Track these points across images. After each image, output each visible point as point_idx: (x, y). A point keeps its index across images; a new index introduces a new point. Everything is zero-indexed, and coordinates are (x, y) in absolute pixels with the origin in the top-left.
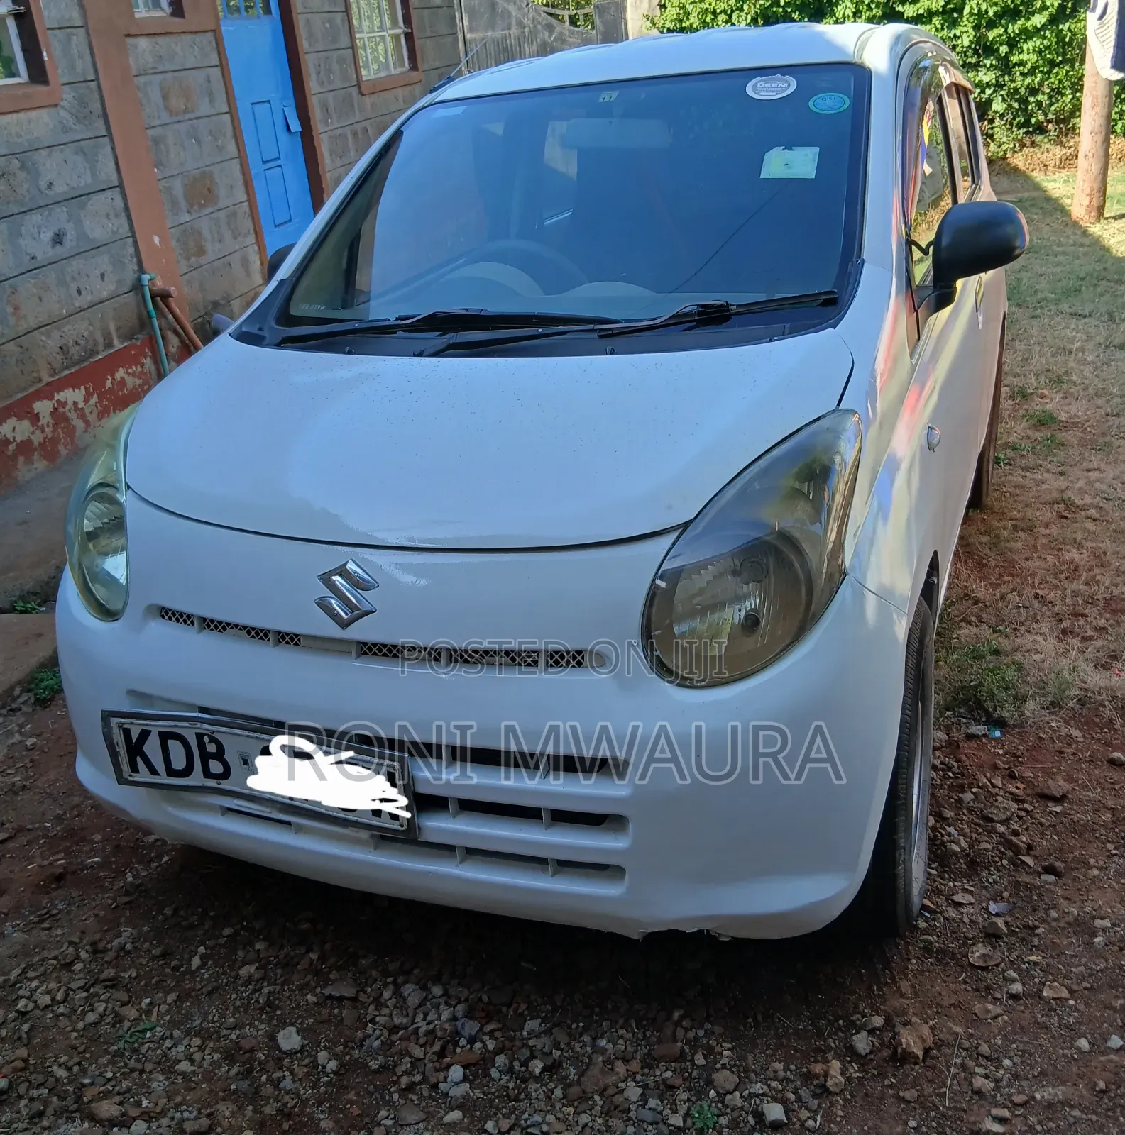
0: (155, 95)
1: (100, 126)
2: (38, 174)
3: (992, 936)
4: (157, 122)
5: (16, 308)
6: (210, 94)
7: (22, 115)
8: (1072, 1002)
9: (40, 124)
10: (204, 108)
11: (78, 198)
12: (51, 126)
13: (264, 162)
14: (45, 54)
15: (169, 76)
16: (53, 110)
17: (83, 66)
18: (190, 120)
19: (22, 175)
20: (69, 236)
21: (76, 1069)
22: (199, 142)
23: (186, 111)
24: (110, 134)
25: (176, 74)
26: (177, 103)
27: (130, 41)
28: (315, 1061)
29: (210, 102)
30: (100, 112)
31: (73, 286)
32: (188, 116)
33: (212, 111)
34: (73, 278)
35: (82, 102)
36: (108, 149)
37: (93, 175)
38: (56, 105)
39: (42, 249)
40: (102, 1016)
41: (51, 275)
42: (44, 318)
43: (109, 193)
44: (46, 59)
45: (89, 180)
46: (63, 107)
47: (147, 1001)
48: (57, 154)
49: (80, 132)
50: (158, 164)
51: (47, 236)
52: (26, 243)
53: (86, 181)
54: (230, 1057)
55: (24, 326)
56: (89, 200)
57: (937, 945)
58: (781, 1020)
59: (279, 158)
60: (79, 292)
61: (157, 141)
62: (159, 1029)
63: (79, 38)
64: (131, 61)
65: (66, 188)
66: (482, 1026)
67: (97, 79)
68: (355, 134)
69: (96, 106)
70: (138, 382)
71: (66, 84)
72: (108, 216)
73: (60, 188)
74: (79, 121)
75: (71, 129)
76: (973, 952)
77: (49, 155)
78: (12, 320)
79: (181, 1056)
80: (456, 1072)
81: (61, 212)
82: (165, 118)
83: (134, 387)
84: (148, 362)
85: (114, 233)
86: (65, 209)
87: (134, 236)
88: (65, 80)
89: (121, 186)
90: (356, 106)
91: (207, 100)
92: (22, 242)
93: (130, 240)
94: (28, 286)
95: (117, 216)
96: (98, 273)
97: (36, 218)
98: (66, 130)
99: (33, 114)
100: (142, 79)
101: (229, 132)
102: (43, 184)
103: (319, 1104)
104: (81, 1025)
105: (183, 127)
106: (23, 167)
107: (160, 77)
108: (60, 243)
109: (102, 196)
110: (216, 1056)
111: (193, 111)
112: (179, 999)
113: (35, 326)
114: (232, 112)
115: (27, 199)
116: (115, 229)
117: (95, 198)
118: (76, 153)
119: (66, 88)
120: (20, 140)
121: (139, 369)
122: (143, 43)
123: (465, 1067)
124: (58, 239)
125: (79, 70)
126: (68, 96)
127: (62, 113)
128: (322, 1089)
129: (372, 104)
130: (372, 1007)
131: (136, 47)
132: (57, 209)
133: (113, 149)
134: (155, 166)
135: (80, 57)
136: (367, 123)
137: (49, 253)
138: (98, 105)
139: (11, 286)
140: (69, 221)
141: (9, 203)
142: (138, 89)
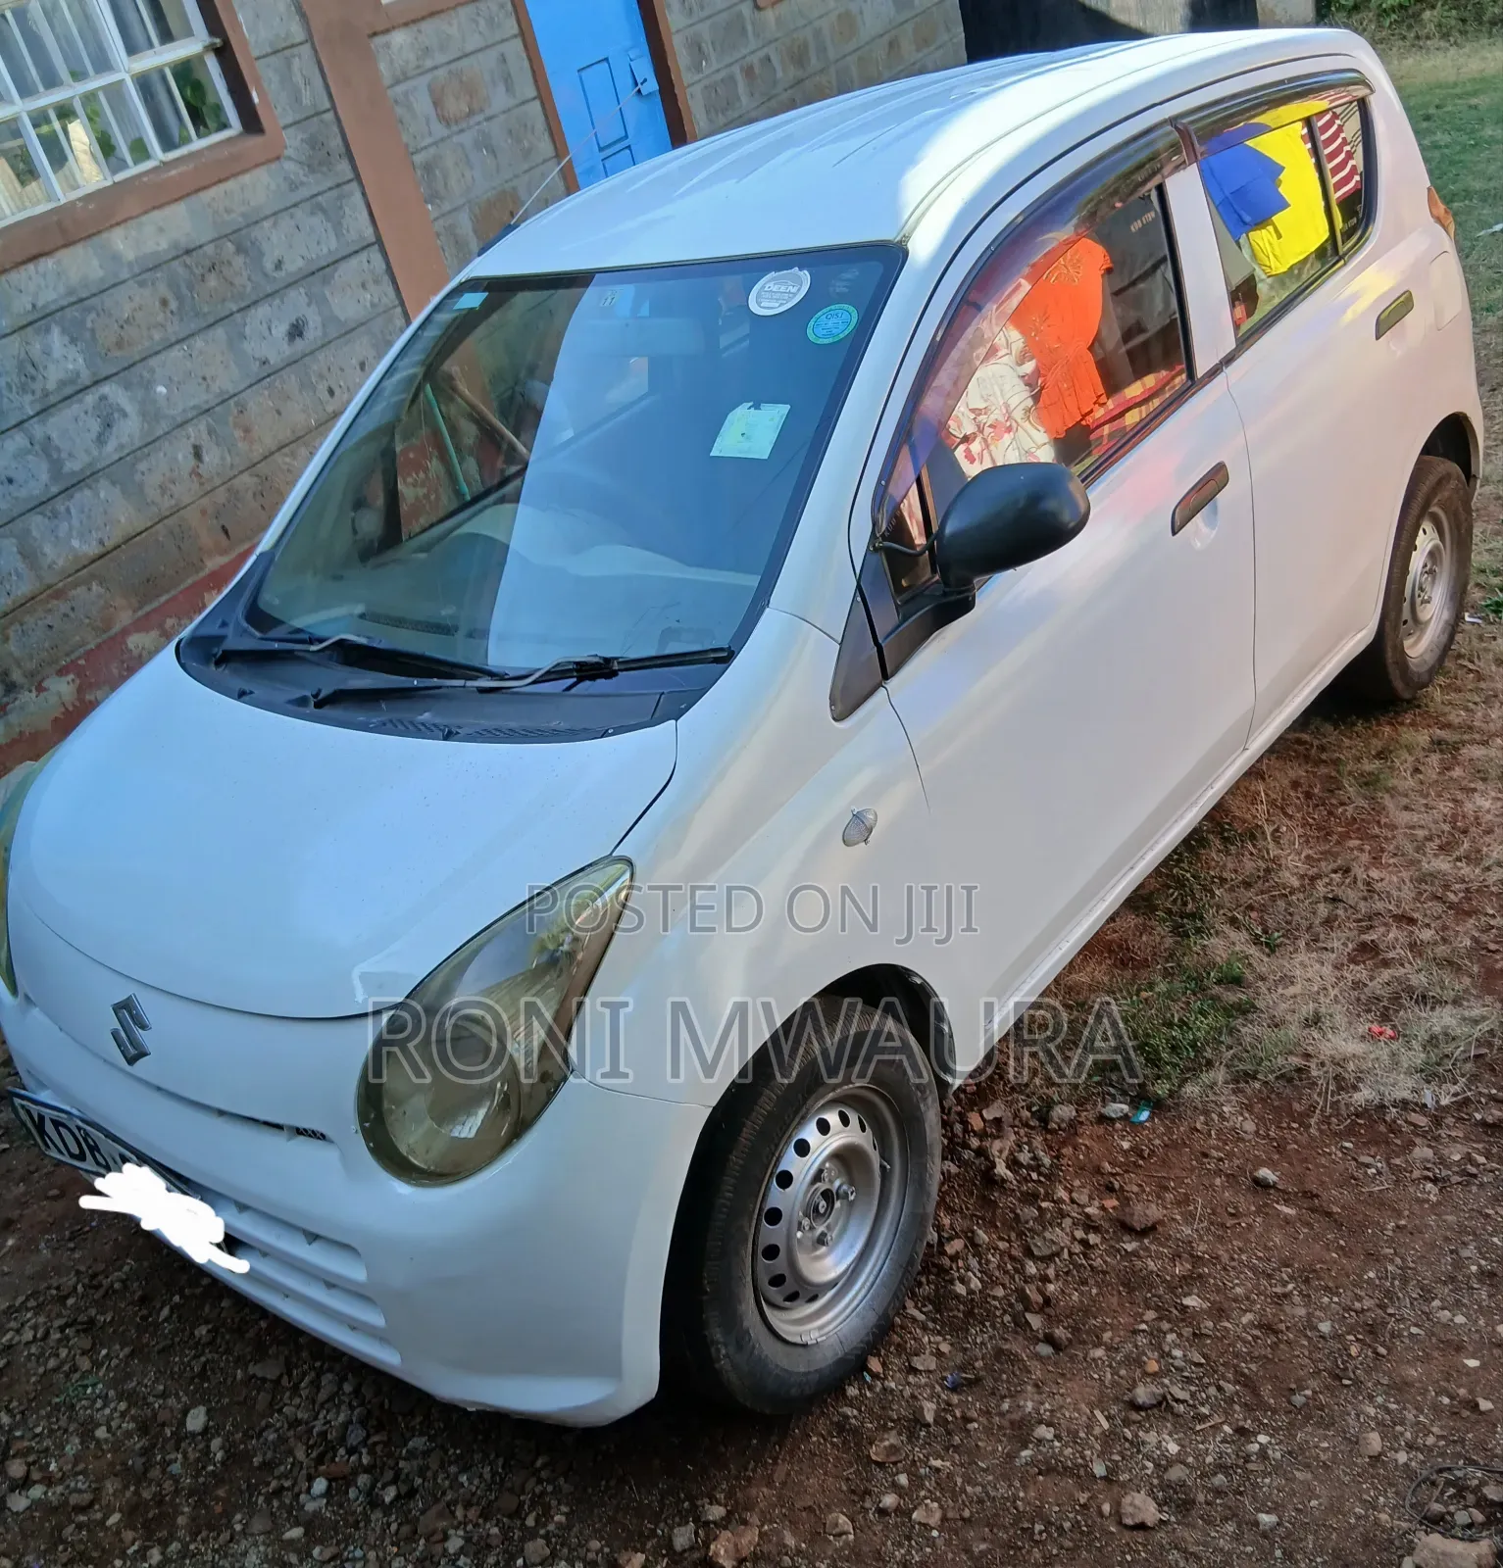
0: (423, 104)
1: (344, 168)
2: (261, 254)
3: (914, 1424)
4: (428, 141)
5: (247, 430)
6: (508, 81)
7: (230, 185)
8: (935, 1533)
9: (258, 187)
10: (500, 100)
11: (320, 272)
12: (273, 187)
13: (601, 149)
14: (254, 95)
15: (441, 73)
16: (274, 166)
17: (313, 95)
18: (479, 123)
19: (239, 261)
20: (311, 324)
21: (18, 1417)
22: (493, 152)
23: (471, 113)
24: (358, 177)
25: (453, 66)
26: (455, 106)
27: (379, 40)
28: (208, 1447)
29: (507, 90)
30: (343, 150)
31: (322, 388)
32: (472, 121)
33: (512, 102)
34: (321, 377)
35: (314, 143)
36: (358, 195)
37: (338, 235)
38: (278, 158)
39: (275, 346)
40: (62, 1363)
41: (291, 380)
42: (285, 435)
43: (363, 256)
44: (256, 100)
45: (333, 244)
46: (289, 158)
47: (104, 1352)
48: (286, 223)
49: (315, 184)
50: (433, 197)
51: (281, 330)
52: (253, 347)
53: (331, 245)
54: (143, 1429)
55: (258, 451)
56: (336, 270)
57: (853, 1421)
58: (631, 1488)
59: (626, 137)
60: (331, 392)
61: (428, 168)
62: (100, 1386)
63: (304, 56)
64: (383, 67)
65: (300, 263)
66: (368, 1436)
67: (334, 108)
68: (749, 72)
69: (336, 142)
70: (421, 491)
71: (291, 125)
72: (363, 286)
73: (294, 265)
74: (312, 169)
75: (302, 184)
76: (882, 1440)
77: (275, 224)
78: (242, 446)
79: (103, 1420)
80: (320, 1485)
81: (297, 297)
82: (439, 130)
83: (417, 498)
84: (435, 465)
85: (373, 305)
86: (302, 290)
87: (402, 304)
88: (289, 120)
89: (379, 241)
90: (749, 28)
91: (501, 88)
92: (247, 346)
93: (399, 310)
94: (258, 402)
95: (376, 282)
96: (355, 362)
97: (262, 311)
98: (294, 186)
99: (246, 178)
100: (399, 89)
101: (540, 123)
102: (269, 266)
103: (190, 1495)
104: (41, 1370)
105: (467, 139)
106: (240, 249)
107: (428, 77)
108: (301, 335)
109: (354, 262)
110: (132, 1426)
111: (482, 110)
112: (132, 1355)
113: (274, 448)
114: (544, 95)
115: (249, 289)
116: (376, 300)
117: (343, 267)
118: (312, 213)
119: (291, 131)
120: (233, 216)
121: (422, 475)
122: (399, 38)
123: (330, 1481)
124: (296, 331)
125: (306, 100)
126: (293, 141)
127: (289, 166)
128: (201, 1480)
129: (778, 20)
130: (288, 1394)
131: (388, 46)
132: (292, 293)
133: (364, 194)
134: (426, 202)
135: (307, 82)
136: (771, 51)
137: (287, 350)
138: (339, 140)
139: (237, 404)
140: (309, 305)
141: (224, 300)
142: (396, 102)
